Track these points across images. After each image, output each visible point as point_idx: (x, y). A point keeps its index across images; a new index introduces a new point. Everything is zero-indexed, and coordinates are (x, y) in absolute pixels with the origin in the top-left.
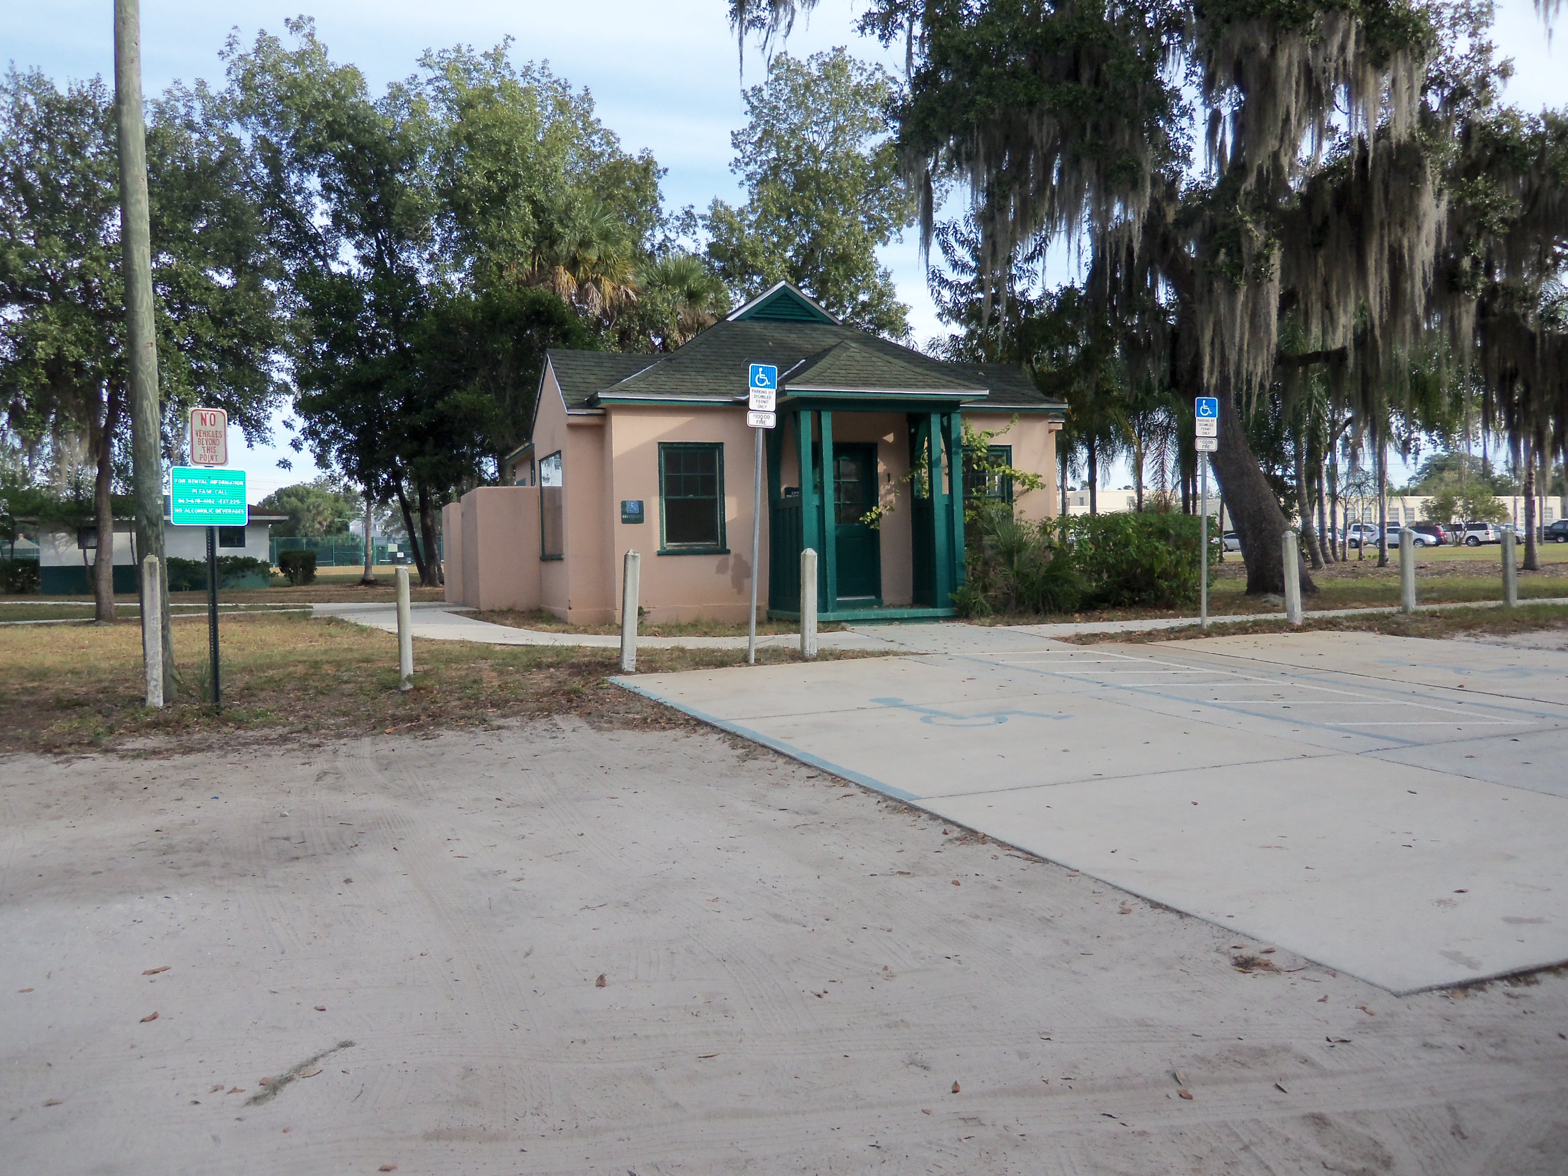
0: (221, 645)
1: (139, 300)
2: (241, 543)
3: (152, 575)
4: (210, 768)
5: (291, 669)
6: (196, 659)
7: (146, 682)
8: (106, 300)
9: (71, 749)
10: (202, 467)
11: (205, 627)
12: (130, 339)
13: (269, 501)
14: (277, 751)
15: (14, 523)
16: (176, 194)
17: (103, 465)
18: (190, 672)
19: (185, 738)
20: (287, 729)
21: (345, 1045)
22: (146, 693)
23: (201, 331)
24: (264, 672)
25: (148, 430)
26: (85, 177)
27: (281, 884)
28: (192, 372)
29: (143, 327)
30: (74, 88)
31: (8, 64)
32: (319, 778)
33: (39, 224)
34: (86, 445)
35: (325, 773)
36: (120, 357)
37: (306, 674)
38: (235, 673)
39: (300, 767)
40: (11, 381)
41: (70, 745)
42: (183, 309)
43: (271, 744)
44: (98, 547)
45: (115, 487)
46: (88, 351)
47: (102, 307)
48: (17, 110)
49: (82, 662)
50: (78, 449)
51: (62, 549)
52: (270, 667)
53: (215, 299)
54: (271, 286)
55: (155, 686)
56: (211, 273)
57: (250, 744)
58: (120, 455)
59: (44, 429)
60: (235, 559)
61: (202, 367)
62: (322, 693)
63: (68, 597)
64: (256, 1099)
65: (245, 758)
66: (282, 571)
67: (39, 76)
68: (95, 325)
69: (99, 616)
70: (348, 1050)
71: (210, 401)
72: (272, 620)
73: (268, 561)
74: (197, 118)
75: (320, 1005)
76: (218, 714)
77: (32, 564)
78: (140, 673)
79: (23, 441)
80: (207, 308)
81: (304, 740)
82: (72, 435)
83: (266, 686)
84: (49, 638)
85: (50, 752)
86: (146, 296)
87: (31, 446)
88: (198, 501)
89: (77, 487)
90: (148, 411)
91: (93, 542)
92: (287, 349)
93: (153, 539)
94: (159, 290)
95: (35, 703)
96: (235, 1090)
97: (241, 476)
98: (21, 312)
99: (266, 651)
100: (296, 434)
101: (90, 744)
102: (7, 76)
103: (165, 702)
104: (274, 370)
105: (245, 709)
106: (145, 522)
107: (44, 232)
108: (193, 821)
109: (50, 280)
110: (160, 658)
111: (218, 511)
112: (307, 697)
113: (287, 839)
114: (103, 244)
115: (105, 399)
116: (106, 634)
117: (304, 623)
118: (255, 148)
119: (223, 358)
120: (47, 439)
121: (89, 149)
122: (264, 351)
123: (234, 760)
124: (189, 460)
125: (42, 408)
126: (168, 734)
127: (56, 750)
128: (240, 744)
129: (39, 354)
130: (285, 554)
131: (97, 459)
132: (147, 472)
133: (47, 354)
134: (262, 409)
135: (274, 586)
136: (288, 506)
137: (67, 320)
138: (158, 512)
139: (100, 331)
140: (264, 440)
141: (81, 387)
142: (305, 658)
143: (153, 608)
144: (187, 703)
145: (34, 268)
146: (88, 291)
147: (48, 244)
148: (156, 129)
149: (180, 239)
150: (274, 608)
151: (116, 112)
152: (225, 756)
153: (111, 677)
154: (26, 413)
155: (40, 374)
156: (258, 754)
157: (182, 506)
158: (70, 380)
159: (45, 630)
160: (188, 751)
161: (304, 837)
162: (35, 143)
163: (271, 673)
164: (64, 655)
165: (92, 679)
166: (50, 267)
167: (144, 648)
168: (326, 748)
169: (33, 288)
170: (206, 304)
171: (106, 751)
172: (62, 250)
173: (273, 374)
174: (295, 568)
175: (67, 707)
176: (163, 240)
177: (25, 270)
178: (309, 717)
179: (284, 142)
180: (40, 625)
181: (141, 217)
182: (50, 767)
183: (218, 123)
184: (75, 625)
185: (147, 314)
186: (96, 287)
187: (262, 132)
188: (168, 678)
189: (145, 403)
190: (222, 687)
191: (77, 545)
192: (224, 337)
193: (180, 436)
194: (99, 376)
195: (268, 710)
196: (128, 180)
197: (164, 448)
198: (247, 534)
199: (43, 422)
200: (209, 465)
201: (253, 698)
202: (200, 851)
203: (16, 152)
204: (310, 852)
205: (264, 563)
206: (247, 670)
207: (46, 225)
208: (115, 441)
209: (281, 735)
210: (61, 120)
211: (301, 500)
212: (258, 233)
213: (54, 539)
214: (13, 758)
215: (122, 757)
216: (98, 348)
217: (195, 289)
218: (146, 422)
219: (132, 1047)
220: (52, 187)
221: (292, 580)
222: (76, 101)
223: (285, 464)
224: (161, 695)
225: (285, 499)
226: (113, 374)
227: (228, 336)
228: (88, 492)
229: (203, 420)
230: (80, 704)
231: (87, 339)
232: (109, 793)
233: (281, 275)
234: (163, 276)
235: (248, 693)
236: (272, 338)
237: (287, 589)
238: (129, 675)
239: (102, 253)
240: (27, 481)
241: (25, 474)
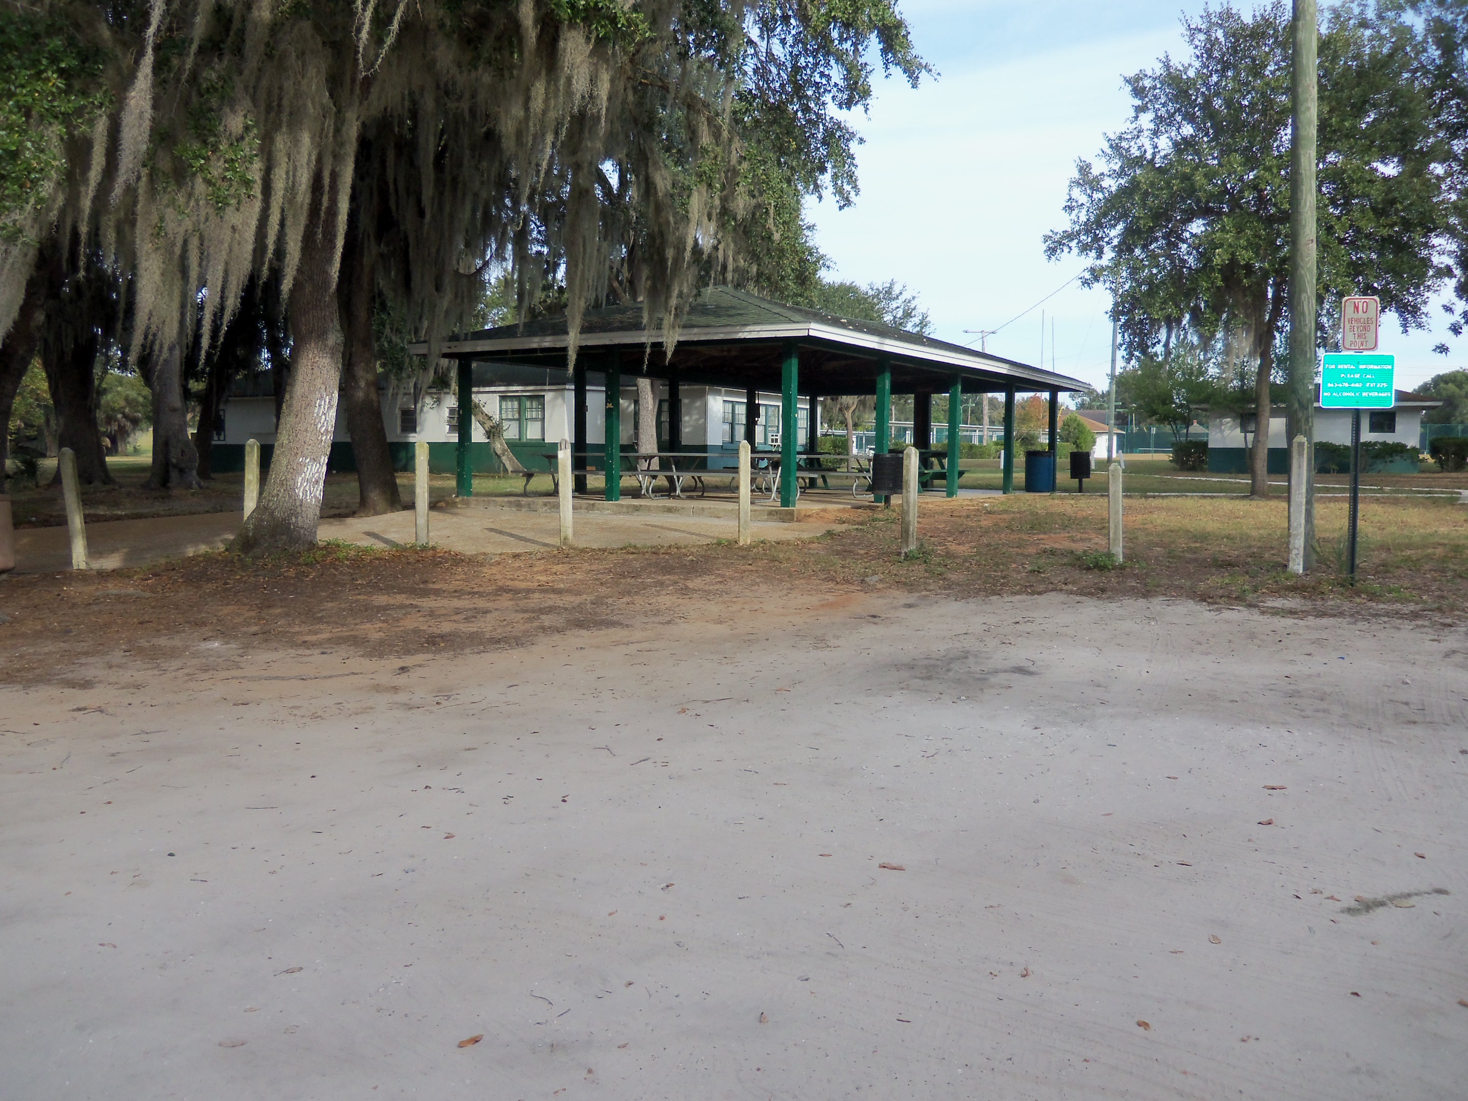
0: (1360, 523)
1: (1303, 202)
2: (1391, 429)
3: (1301, 454)
4: (1340, 631)
5: (1430, 551)
6: (1336, 535)
7: (1288, 551)
8: (1275, 205)
9: (1221, 601)
10: (1352, 353)
11: (1346, 506)
12: (1293, 239)
13: (1425, 388)
14: (1407, 625)
15: (1190, 410)
16: (1346, 93)
17: (1265, 355)
18: (1329, 545)
19: (1319, 603)
20: (1419, 607)
21: (1440, 891)
22: (1288, 561)
23: (1362, 224)
24: (1402, 551)
25: (1305, 321)
26: (1263, 94)
27: (1395, 742)
28: (1351, 263)
29: (1305, 226)
30: (1257, 14)
31: (1203, 6)
32: (1447, 655)
33: (1223, 145)
34: (1251, 339)
35: (1454, 652)
36: (1285, 256)
37: (1446, 556)
38: (1373, 550)
39: (1428, 643)
40: (1193, 286)
41: (1221, 597)
42: (1347, 203)
43: (1402, 618)
44: (1256, 432)
45: (1275, 377)
46: (1257, 254)
47: (1272, 212)
48: (1208, 46)
49: (1236, 530)
50: (1244, 343)
51: (1227, 432)
52: (1409, 546)
53: (1378, 190)
54: (1438, 169)
55: (1297, 555)
56: (1375, 165)
57: (1379, 615)
58: (1281, 347)
59: (1217, 326)
60: (1384, 444)
61: (1361, 258)
62: (1461, 577)
63: (1229, 475)
64: (1350, 911)
65: (1373, 627)
66: (1432, 457)
67: (1229, 10)
68: (1265, 230)
69: (1254, 492)
70: (1442, 896)
71: (1367, 290)
72: (1416, 504)
73: (1418, 447)
74: (1371, 14)
75: (1420, 852)
76: (1352, 585)
77: (1202, 446)
78: (1284, 543)
79: (1201, 337)
80: (1369, 200)
81: (1436, 619)
82: (1240, 331)
83: (1402, 565)
84: (1210, 508)
85: (1205, 601)
86: (1309, 197)
87: (1206, 343)
88: (1347, 385)
89: (1242, 377)
90: (1305, 304)
91: (1252, 427)
92: (1451, 231)
93: (1303, 421)
94: (1324, 189)
95: (1196, 560)
96: (1332, 898)
97: (1389, 360)
98: (1204, 224)
99: (1406, 532)
100: (1457, 318)
101: (1236, 598)
102: (1202, 17)
103: (1304, 569)
104: (1435, 253)
105: (1379, 583)
106: (1296, 406)
107: (1226, 151)
108: (1319, 674)
109: (1229, 193)
110: (1303, 529)
111: (1364, 394)
112: (1443, 579)
113: (1407, 704)
114: (1276, 153)
115: (1270, 295)
116: (1258, 507)
117: (1449, 508)
118: (1428, 31)
119: (1383, 247)
120: (1219, 335)
121: (1269, 68)
122: (1425, 236)
123: (1364, 628)
124: (1342, 347)
125: (1216, 309)
126: (1305, 598)
127: (1209, 600)
128: (1370, 615)
129: (1217, 260)
130: (1436, 440)
131: (1259, 351)
132: (1301, 360)
133: (1223, 260)
134: (1419, 294)
135: (1423, 472)
136: (1444, 393)
137: (1240, 228)
138: (1309, 396)
139: (1268, 234)
140: (1420, 326)
141: (1250, 286)
142: (1446, 542)
143: (1299, 484)
144: (1324, 572)
145: (1215, 185)
146: (1261, 201)
147: (1229, 162)
148: (1330, 36)
149: (1347, 136)
150: (1419, 492)
151: (1293, 27)
152: (1355, 623)
153: (1259, 544)
154: (1203, 313)
155: (1216, 278)
156: (1387, 625)
157: (1331, 390)
158: (1241, 281)
159: (1207, 502)
160: (1322, 614)
161: (1423, 705)
162: (1222, 73)
163: (1409, 552)
164: (1223, 523)
165: (1243, 544)
166: (1229, 182)
167: (1289, 521)
168: (1458, 629)
169: (1214, 203)
170: (1368, 196)
171: (1250, 606)
172: (1240, 165)
173: (1433, 259)
174: (1447, 454)
175: (1221, 566)
176: (1330, 140)
177: (1210, 187)
178: (1443, 597)
179: (1461, 17)
180: (1205, 497)
181: (1310, 122)
182: (1203, 614)
183: (1391, 14)
184: (1232, 498)
185: (1309, 213)
186: (1268, 195)
187: (1436, 13)
188: (1309, 548)
189: (1304, 296)
190: (1357, 562)
191: (1239, 430)
192: (1385, 227)
193: (1335, 326)
194: (1266, 275)
195: (1402, 587)
196: (1300, 90)
197: (1320, 338)
198: (1398, 419)
199: (1217, 320)
200: (1360, 351)
201: (1388, 575)
202: (1322, 699)
203: (1206, 84)
204: (1428, 720)
205: (1414, 449)
206: (1386, 548)
207: (1228, 145)
208: (1277, 335)
209: (1412, 612)
210: (1245, 46)
211: (1460, 386)
212: (1426, 118)
213: (1222, 424)
214: (1177, 602)
215: (1263, 613)
216: (1266, 250)
217: (1358, 183)
218: (1303, 314)
219: (1249, 840)
220: (1235, 110)
221: (1443, 466)
222: (1259, 26)
223: (1442, 349)
224: (1301, 563)
225: (1442, 385)
226: (1278, 272)
227: (1388, 225)
228: (1252, 382)
229: (1356, 308)
230: (1231, 565)
231: (1257, 243)
232: (1250, 641)
233: (1447, 157)
234: (1329, 176)
235: (1383, 569)
236: (1433, 221)
237: (1437, 475)
238: (1275, 543)
239: (1275, 162)
240: (1202, 373)
241: (1200, 367)
